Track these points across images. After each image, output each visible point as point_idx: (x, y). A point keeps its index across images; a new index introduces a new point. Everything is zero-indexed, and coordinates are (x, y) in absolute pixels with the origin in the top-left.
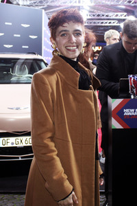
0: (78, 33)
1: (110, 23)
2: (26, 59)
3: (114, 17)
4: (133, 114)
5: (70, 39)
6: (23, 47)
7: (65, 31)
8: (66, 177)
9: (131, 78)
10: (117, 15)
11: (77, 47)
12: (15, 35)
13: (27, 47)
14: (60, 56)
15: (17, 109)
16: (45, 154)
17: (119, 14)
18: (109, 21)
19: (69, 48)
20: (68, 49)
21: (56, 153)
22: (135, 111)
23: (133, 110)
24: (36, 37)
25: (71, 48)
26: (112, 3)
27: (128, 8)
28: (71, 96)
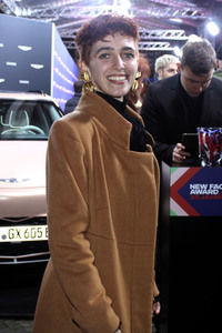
0: (128, 53)
1: (158, 46)
2: (26, 101)
3: (164, 37)
4: (205, 192)
5: (116, 63)
6: (21, 82)
7: (106, 49)
8: (109, 301)
9: (202, 133)
10: (169, 34)
11: (127, 76)
12: (8, 64)
13: (27, 82)
14: (97, 93)
15: (12, 181)
16: (73, 261)
17: (173, 32)
18: (157, 43)
19: (113, 78)
20: (112, 81)
21: (93, 259)
22: (208, 188)
23: (205, 186)
24: (41, 67)
25: (117, 79)
26: (162, 15)
27: (188, 23)
28: (117, 162)
